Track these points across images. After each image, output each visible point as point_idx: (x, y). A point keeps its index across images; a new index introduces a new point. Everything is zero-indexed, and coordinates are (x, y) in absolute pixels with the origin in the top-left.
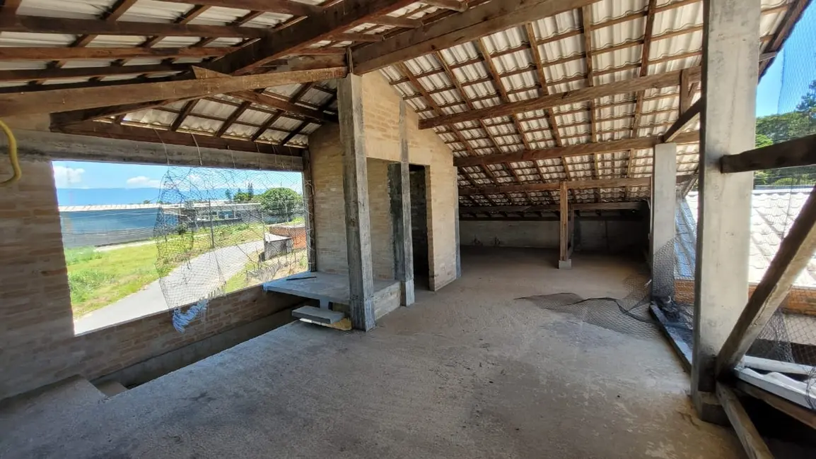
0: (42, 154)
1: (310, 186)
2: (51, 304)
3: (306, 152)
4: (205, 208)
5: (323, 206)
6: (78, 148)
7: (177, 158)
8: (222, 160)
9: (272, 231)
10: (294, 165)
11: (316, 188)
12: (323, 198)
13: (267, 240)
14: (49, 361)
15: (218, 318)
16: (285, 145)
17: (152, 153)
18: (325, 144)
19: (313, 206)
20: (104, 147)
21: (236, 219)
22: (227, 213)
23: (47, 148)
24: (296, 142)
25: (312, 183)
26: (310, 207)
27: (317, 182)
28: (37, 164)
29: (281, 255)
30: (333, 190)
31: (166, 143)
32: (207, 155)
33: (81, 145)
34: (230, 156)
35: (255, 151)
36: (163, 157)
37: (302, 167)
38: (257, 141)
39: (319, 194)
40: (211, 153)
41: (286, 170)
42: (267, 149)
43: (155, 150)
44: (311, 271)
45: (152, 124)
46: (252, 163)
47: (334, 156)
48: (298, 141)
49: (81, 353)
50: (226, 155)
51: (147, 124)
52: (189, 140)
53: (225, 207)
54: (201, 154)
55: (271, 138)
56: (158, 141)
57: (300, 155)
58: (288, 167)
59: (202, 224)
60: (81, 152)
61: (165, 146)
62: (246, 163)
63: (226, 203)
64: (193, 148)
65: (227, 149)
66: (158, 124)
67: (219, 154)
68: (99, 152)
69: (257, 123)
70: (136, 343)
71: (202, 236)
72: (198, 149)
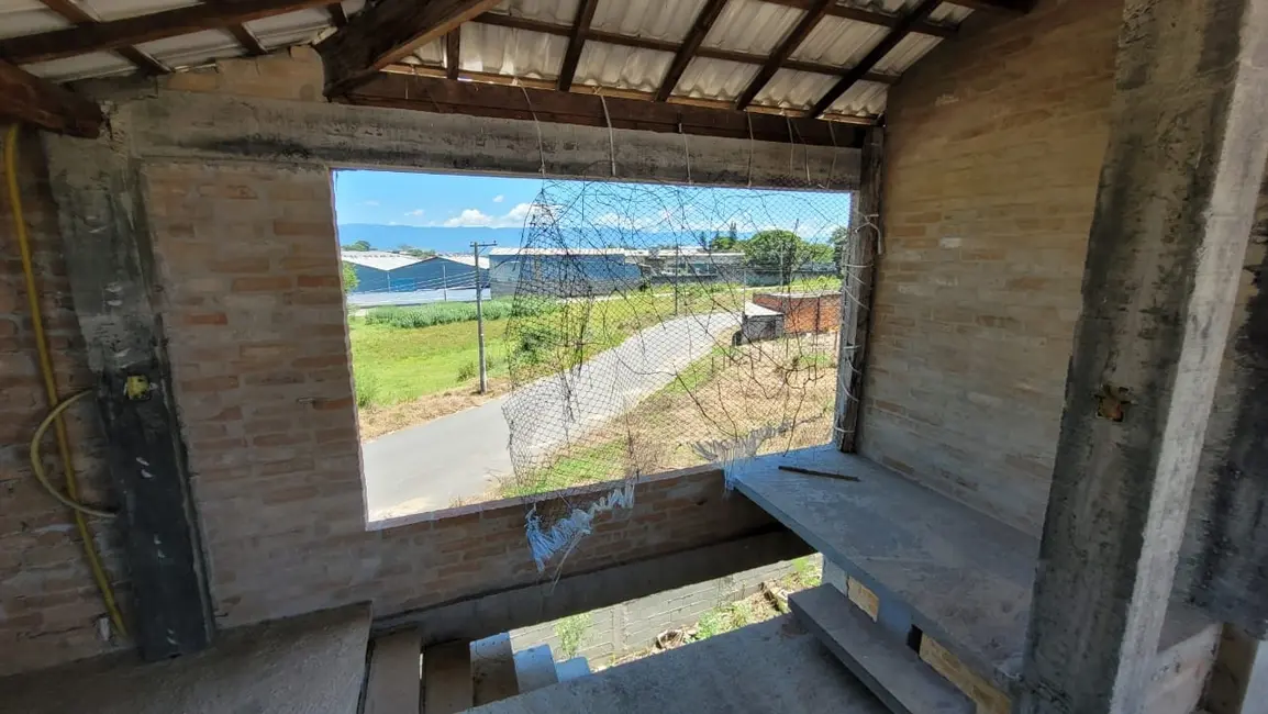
0: (306, 153)
1: (872, 233)
2: (327, 465)
3: (877, 134)
4: (672, 258)
5: (903, 288)
6: (367, 139)
7: (562, 156)
8: (663, 161)
9: (758, 300)
10: (836, 173)
11: (889, 236)
12: (908, 266)
13: (747, 313)
14: (325, 568)
15: (622, 531)
16: (821, 117)
17: (511, 147)
18: (946, 100)
19: (873, 286)
20: (414, 135)
21: (709, 274)
22: (699, 265)
23: (314, 139)
24: (848, 108)
25: (878, 221)
26: (863, 288)
27: (898, 218)
28: (302, 176)
29: (765, 339)
30: (953, 243)
31: (541, 119)
32: (628, 148)
33: (374, 131)
34: (680, 150)
35: (744, 135)
36: (532, 156)
37: (855, 177)
38: (750, 109)
39: (898, 254)
40: (637, 144)
41: (814, 185)
42: (773, 129)
43: (517, 139)
44: (842, 450)
45: (522, 78)
46: (732, 168)
47: (976, 133)
48: (859, 103)
49: (372, 564)
50: (670, 147)
51: (512, 77)
52: (593, 110)
53: (698, 257)
54: (616, 146)
55: (786, 99)
56: (528, 115)
57: (857, 144)
58: (820, 176)
59: (667, 278)
60: (375, 146)
61: (539, 128)
62: (718, 168)
63: (698, 250)
64: (597, 133)
65: (677, 131)
66: (536, 77)
67: (655, 145)
68: (407, 147)
69: (756, 52)
70: (465, 558)
71: (664, 294)
72: (611, 132)
